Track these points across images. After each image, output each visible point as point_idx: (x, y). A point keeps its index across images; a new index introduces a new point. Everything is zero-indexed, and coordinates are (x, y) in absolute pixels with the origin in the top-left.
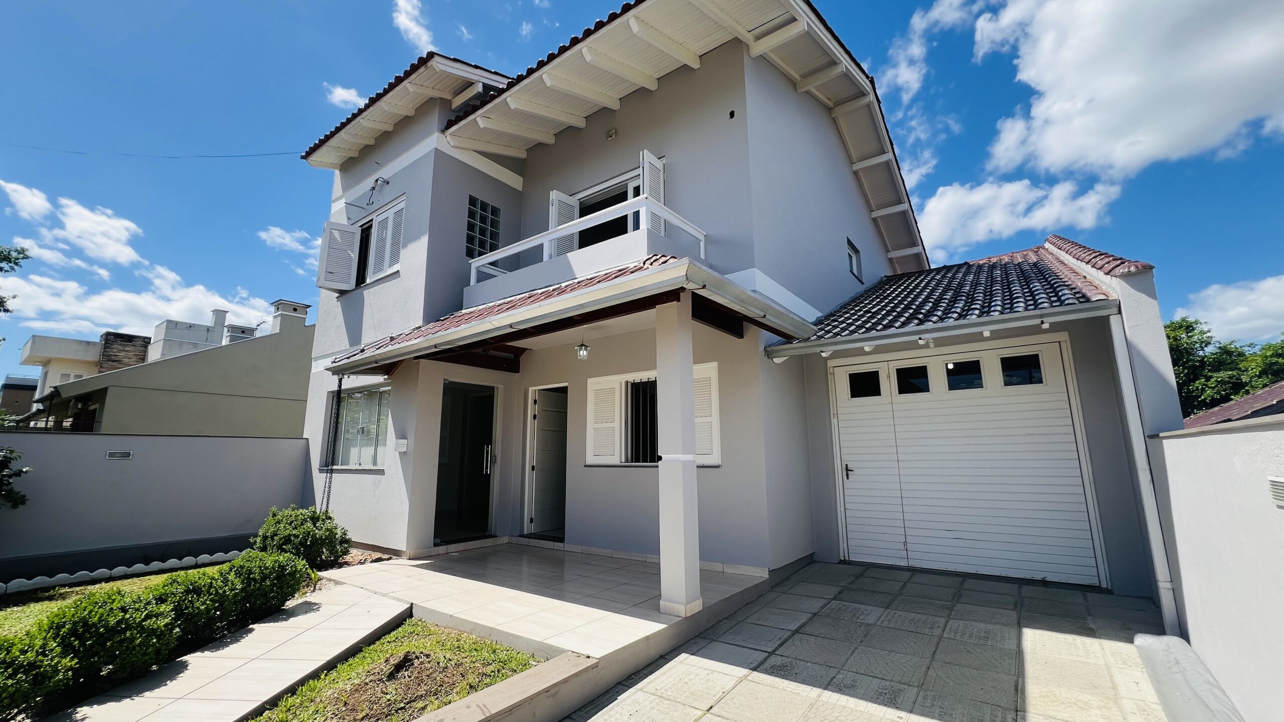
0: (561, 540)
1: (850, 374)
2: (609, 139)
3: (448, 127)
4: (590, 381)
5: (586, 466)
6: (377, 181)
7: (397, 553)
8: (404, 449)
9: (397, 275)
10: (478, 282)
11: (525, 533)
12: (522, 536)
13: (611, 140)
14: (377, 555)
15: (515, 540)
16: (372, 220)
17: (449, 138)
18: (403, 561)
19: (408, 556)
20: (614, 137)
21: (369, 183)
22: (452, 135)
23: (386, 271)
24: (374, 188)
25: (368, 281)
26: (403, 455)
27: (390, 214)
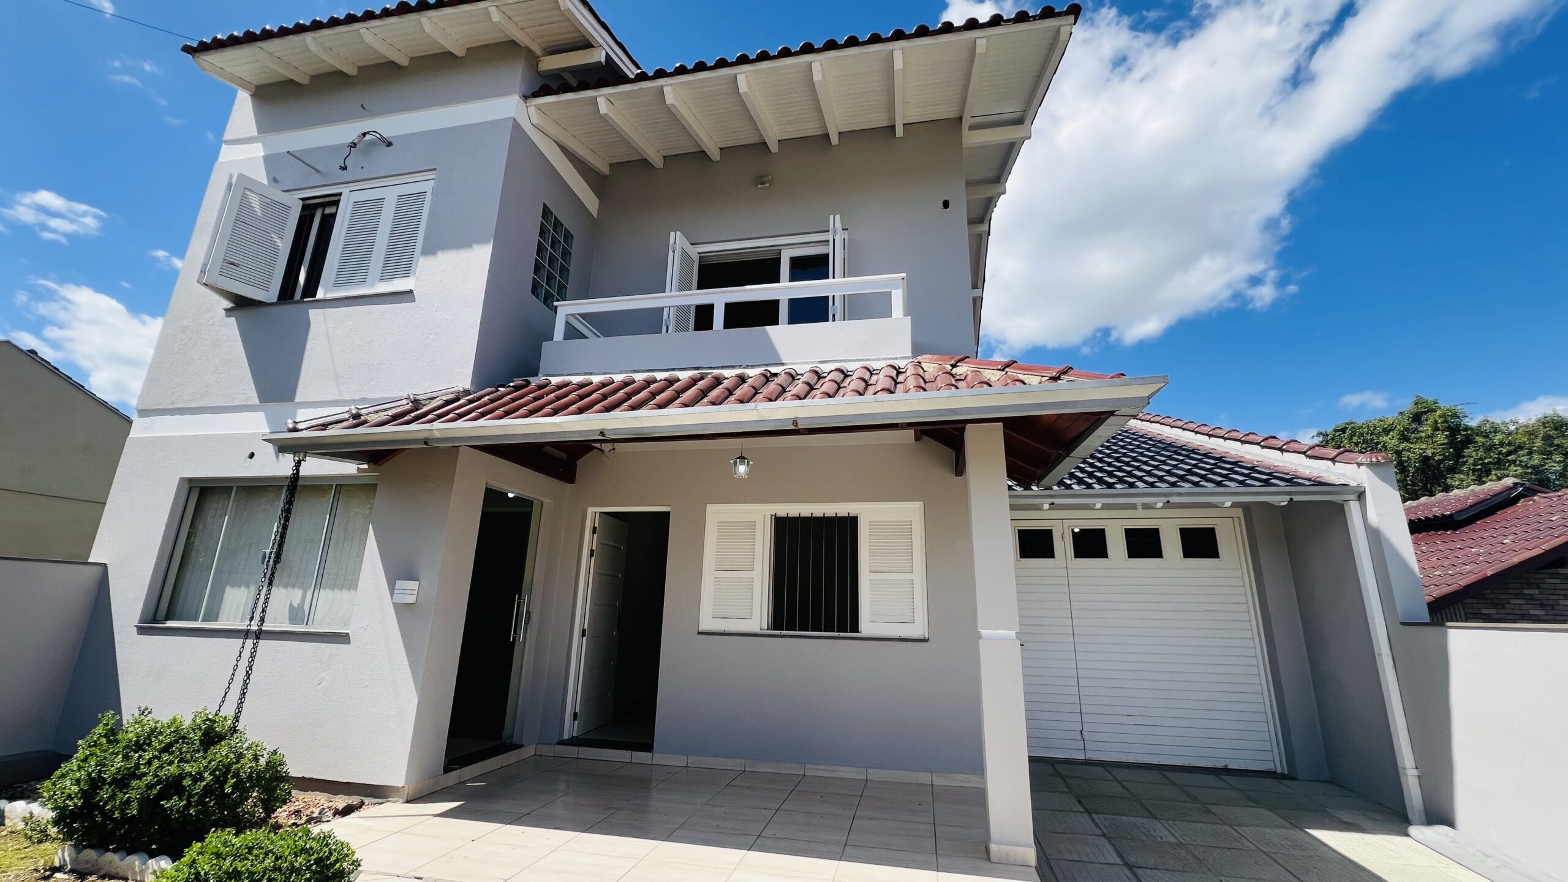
0: (648, 747)
1: (1019, 530)
2: (759, 186)
3: (536, 95)
4: (711, 509)
5: (699, 633)
6: (364, 135)
7: (377, 793)
8: (411, 599)
9: (406, 297)
10: (565, 338)
11: (566, 737)
12: (562, 743)
13: (761, 188)
14: (341, 802)
15: (547, 750)
16: (340, 194)
17: (532, 110)
18: (393, 807)
19: (405, 797)
20: (768, 185)
21: (344, 132)
22: (538, 108)
23: (372, 285)
24: (353, 145)
25: (320, 294)
26: (402, 610)
27: (390, 196)
